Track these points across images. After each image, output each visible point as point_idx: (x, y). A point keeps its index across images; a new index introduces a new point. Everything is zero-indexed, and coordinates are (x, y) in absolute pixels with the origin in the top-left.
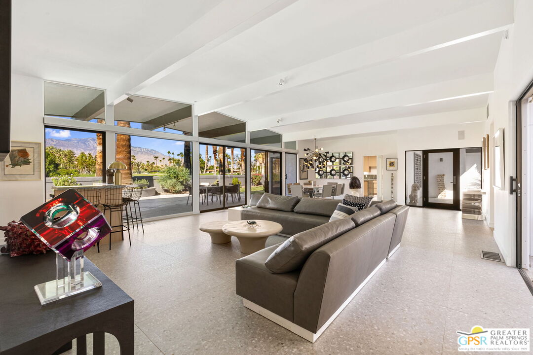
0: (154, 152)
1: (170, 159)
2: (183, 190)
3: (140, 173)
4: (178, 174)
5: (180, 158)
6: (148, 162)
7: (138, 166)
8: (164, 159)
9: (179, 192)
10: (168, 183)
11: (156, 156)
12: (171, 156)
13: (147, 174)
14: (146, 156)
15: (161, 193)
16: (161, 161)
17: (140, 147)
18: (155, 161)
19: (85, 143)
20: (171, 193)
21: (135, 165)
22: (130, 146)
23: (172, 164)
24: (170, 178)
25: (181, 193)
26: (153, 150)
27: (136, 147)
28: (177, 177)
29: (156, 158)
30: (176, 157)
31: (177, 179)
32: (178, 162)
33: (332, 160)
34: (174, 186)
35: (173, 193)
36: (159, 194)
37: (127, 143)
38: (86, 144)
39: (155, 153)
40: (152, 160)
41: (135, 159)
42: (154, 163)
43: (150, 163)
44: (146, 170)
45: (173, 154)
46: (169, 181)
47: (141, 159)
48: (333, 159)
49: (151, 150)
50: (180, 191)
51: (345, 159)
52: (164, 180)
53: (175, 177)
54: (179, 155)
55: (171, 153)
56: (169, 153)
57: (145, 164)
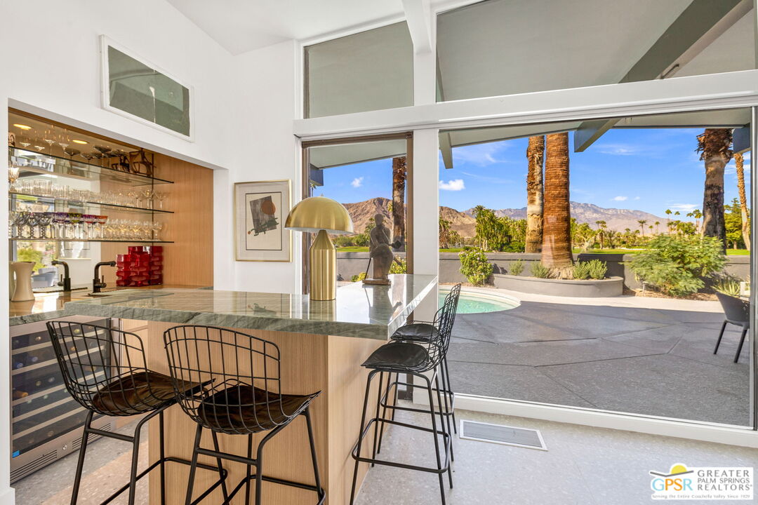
0: (639, 214)
1: (670, 224)
2: (700, 291)
3: (613, 247)
4: (685, 252)
5: (693, 220)
6: (628, 230)
7: (610, 237)
8: (657, 223)
9: (688, 295)
10: (656, 272)
11: (643, 219)
12: (673, 218)
13: (625, 248)
14: (626, 221)
15: (637, 291)
16: (651, 227)
17: (614, 209)
18: (640, 229)
20: (664, 293)
21: (606, 236)
22: (567, 196)
23: (675, 232)
24: (660, 259)
25: (695, 298)
26: (638, 211)
27: (609, 209)
28: (681, 258)
29: (642, 223)
30: (685, 220)
31: (683, 262)
32: (689, 230)
34: (672, 279)
35: (670, 295)
36: (633, 294)
37: (563, 191)
39: (640, 216)
40: (634, 226)
41: (605, 227)
42: (638, 231)
43: (631, 232)
44: (624, 243)
46: (657, 267)
47: (616, 226)
49: (634, 211)
50: (692, 292)
52: (643, 263)
53: (674, 259)
54: (690, 215)
55: (673, 214)
56: (668, 212)
57: (623, 234)
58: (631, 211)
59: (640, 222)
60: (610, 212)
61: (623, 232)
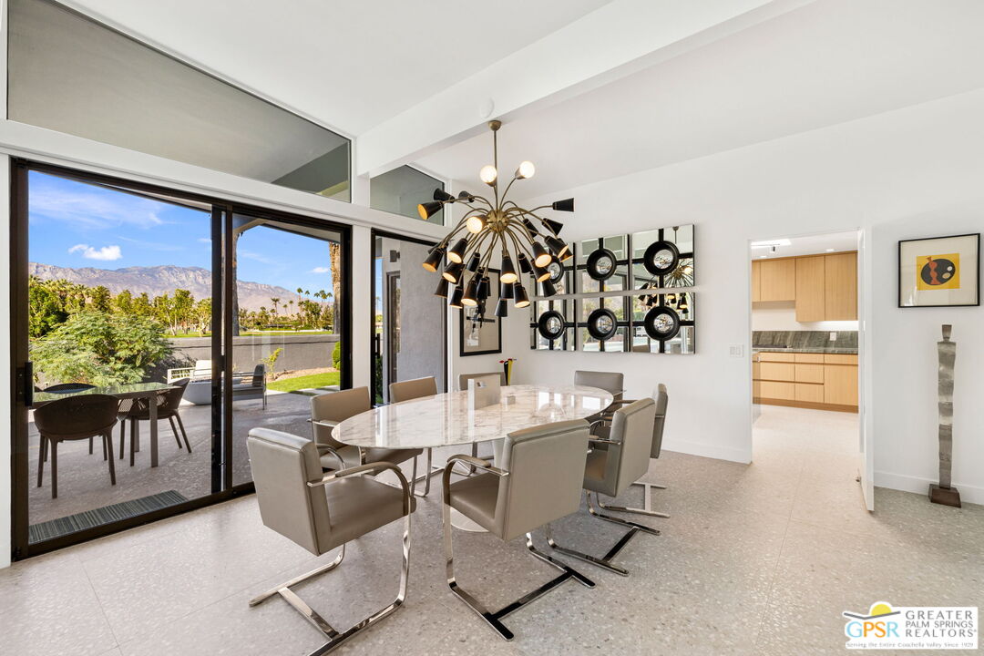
0: (280, 291)
1: (301, 303)
5: (319, 300)
6: (263, 308)
8: (290, 302)
12: (304, 297)
14: (261, 298)
16: (285, 306)
17: (254, 283)
18: (274, 308)
19: (152, 276)
23: (306, 313)
26: (281, 288)
27: (248, 283)
29: (277, 301)
30: (313, 300)
32: (315, 309)
33: (599, 269)
38: (156, 278)
40: (270, 305)
42: (272, 311)
43: (265, 311)
44: (259, 323)
45: (307, 292)
48: (603, 265)
49: (276, 287)
51: (657, 263)
54: (317, 295)
55: (304, 292)
56: (300, 291)
57: (257, 313)
58: (272, 287)
59: (274, 300)
60: (250, 286)
61: (259, 311)
